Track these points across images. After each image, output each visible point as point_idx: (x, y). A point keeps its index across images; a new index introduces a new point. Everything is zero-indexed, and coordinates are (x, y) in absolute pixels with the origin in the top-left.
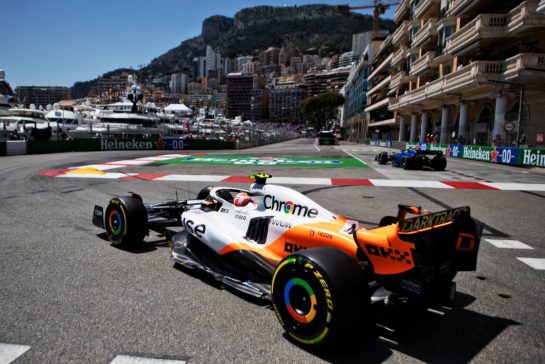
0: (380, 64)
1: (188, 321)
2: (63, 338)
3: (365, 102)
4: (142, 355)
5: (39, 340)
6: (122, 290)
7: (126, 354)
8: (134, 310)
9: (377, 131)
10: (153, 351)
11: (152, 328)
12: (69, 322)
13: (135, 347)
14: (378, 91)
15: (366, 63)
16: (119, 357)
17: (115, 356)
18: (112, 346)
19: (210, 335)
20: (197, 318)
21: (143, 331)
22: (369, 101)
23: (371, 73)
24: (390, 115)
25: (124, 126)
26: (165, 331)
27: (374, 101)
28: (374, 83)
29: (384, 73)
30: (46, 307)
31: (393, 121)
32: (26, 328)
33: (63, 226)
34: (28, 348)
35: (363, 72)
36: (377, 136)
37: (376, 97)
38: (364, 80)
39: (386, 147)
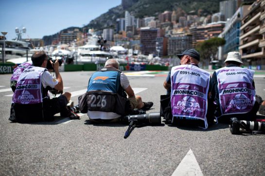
0: (250, 19)
3: (238, 43)
9: (249, 61)
14: (249, 36)
15: (239, 19)
22: (241, 43)
23: (242, 26)
24: (259, 50)
27: (245, 42)
28: (245, 31)
29: (253, 25)
31: (261, 53)
35: (237, 24)
36: (248, 63)
37: (247, 40)
38: (237, 30)
39: (257, 69)
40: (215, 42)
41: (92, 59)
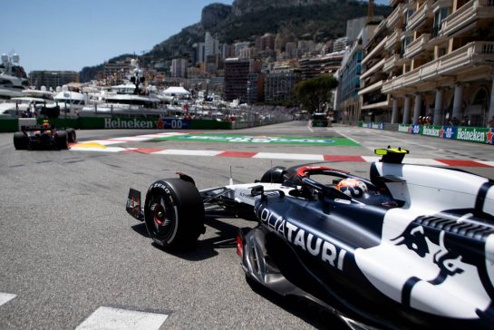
0: (374, 48)
1: (174, 277)
2: (49, 289)
3: (358, 86)
4: (124, 308)
5: (26, 289)
7: (109, 305)
8: (121, 266)
9: (370, 114)
10: (136, 304)
11: (137, 283)
12: (57, 274)
13: (118, 300)
14: (371, 74)
15: (360, 46)
16: (101, 308)
17: (98, 307)
18: (97, 297)
19: (195, 292)
20: (183, 276)
21: (128, 286)
22: (362, 85)
24: (383, 98)
25: (126, 106)
26: (150, 286)
27: (368, 84)
28: (367, 66)
29: (378, 57)
30: (37, 259)
31: (386, 103)
32: (15, 277)
34: (14, 296)
35: (357, 56)
36: (370, 118)
37: (369, 80)
38: (358, 64)
39: (379, 129)
40: (322, 82)
41: (112, 108)
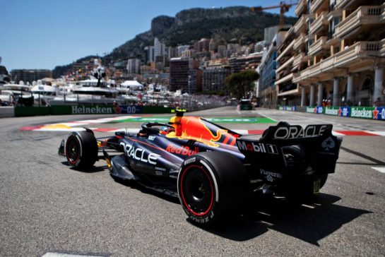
0: (286, 48)
1: (116, 226)
3: (274, 78)
4: (69, 253)
6: (64, 204)
8: (71, 218)
9: (284, 99)
10: (80, 249)
11: (83, 231)
12: (12, 228)
13: (64, 246)
14: (284, 69)
15: (275, 48)
16: (48, 254)
17: (45, 253)
18: (45, 245)
19: (132, 237)
20: (124, 224)
21: (75, 234)
22: (278, 77)
23: (279, 55)
24: (294, 87)
26: (93, 234)
27: (282, 76)
28: (281, 62)
29: (289, 55)
31: (296, 91)
33: (28, 161)
35: (273, 54)
36: (284, 103)
37: (283, 73)
38: (273, 61)
39: (292, 111)
40: (246, 75)
41: (78, 98)
